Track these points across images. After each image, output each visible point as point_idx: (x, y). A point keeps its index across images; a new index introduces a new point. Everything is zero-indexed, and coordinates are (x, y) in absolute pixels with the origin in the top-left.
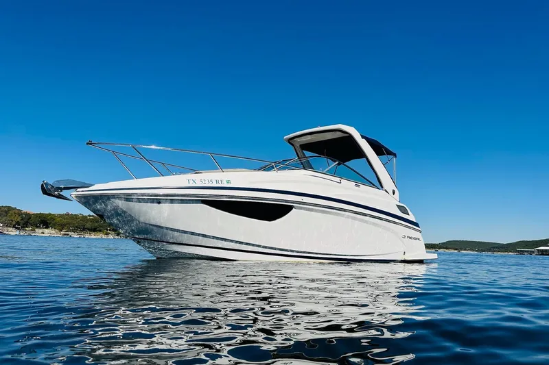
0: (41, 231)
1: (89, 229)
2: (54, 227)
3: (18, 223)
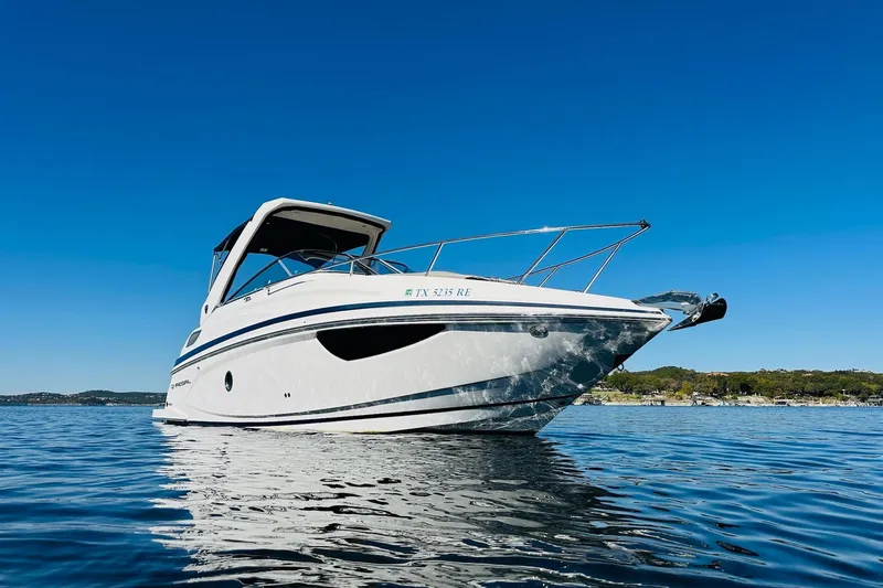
0: (745, 399)
1: (811, 394)
2: (759, 392)
3: (715, 390)
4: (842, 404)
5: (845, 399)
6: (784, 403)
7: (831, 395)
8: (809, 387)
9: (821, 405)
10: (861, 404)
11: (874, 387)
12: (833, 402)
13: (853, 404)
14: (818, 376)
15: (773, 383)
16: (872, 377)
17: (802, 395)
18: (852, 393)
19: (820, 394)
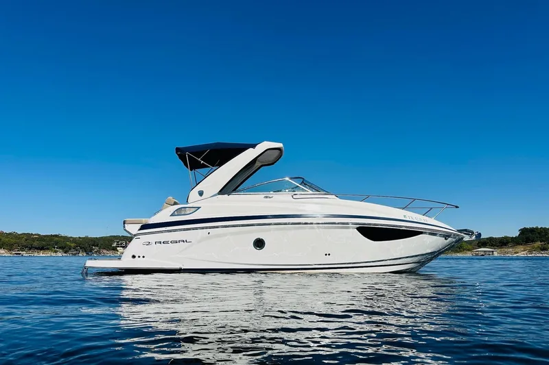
4: (54, 254)
5: (56, 252)
6: (19, 254)
7: (48, 249)
8: (36, 244)
9: (41, 255)
10: (64, 254)
11: (73, 245)
12: (49, 254)
13: (60, 254)
14: (41, 238)
15: (13, 241)
16: (71, 239)
17: (30, 249)
18: (60, 248)
19: (42, 248)
